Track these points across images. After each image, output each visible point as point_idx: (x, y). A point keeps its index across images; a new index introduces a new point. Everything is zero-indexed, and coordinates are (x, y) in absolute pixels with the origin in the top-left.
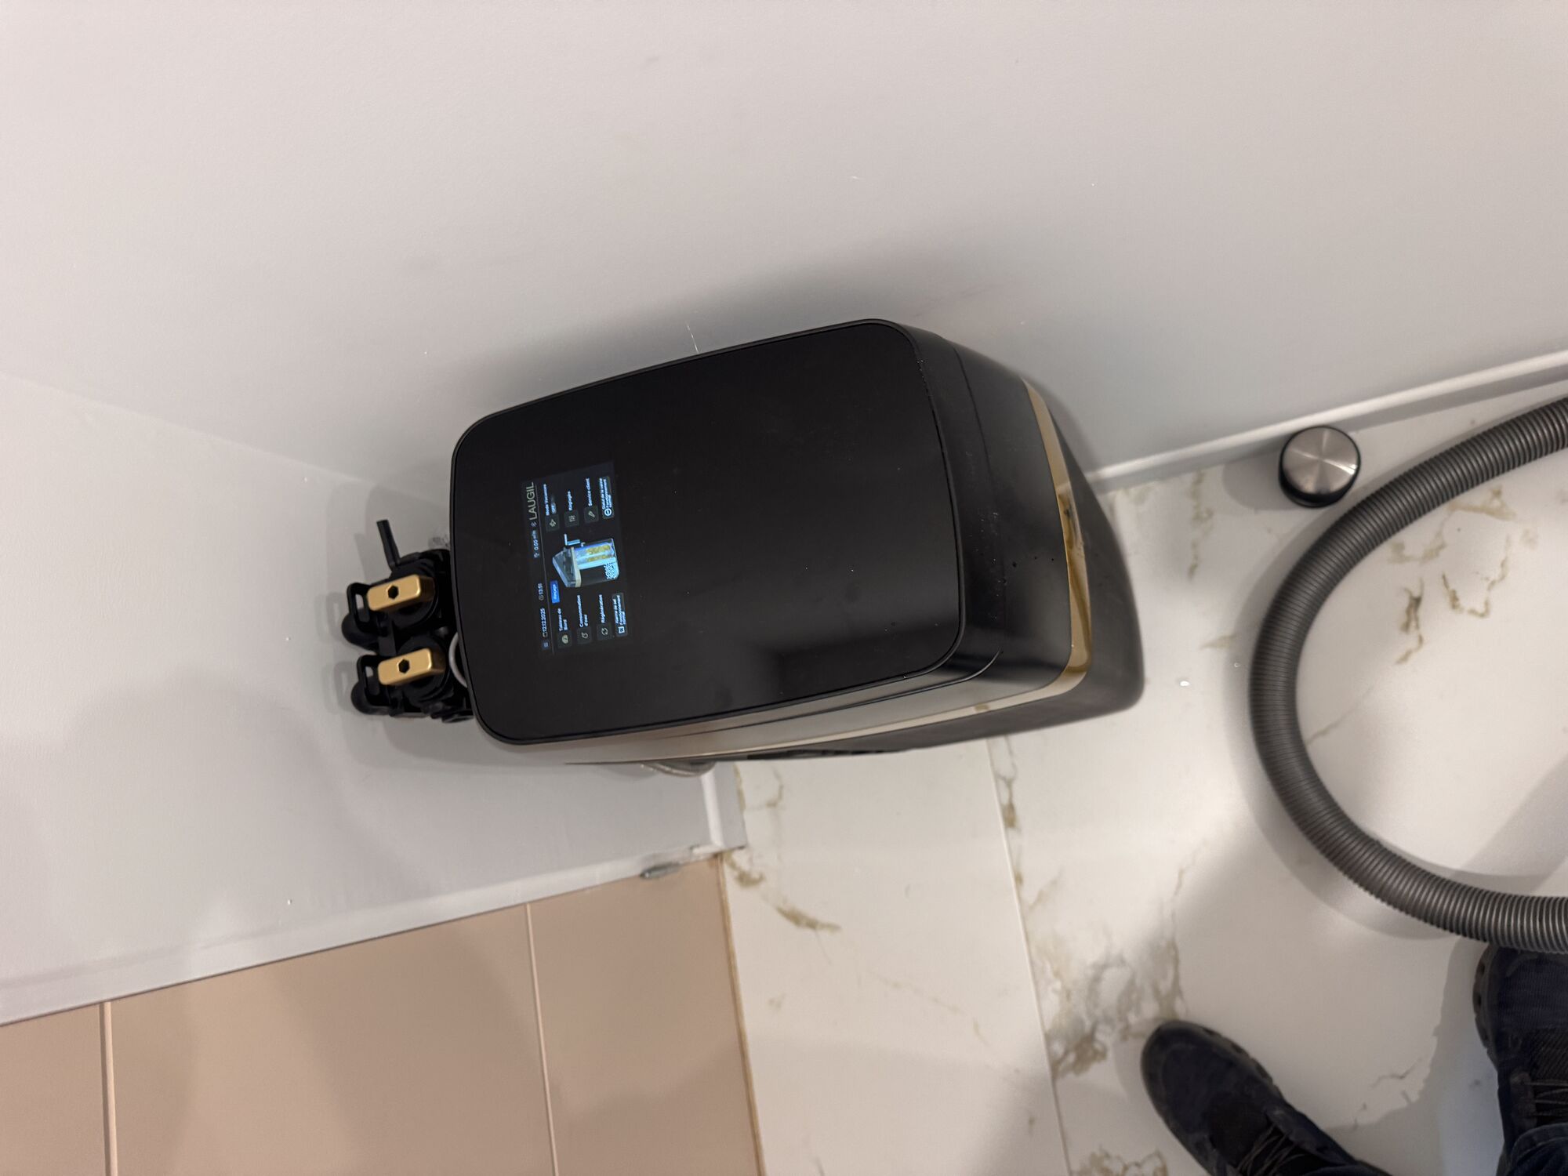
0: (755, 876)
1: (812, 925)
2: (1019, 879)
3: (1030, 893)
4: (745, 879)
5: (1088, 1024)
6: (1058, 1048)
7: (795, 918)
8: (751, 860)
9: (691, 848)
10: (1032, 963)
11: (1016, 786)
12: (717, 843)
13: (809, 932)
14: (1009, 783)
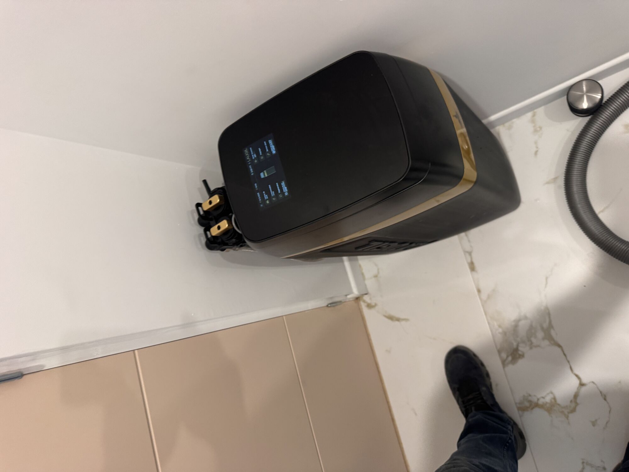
0: (373, 304)
1: (398, 320)
2: (479, 291)
3: (484, 296)
4: (369, 306)
5: (515, 344)
6: (504, 355)
7: (391, 318)
8: (370, 299)
9: (346, 295)
10: (489, 323)
11: (473, 254)
12: (356, 292)
13: (397, 323)
14: (470, 253)
